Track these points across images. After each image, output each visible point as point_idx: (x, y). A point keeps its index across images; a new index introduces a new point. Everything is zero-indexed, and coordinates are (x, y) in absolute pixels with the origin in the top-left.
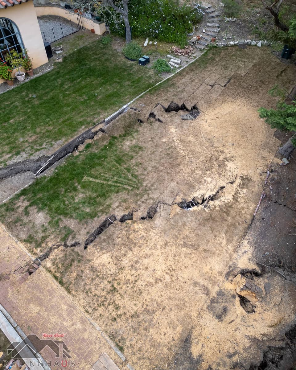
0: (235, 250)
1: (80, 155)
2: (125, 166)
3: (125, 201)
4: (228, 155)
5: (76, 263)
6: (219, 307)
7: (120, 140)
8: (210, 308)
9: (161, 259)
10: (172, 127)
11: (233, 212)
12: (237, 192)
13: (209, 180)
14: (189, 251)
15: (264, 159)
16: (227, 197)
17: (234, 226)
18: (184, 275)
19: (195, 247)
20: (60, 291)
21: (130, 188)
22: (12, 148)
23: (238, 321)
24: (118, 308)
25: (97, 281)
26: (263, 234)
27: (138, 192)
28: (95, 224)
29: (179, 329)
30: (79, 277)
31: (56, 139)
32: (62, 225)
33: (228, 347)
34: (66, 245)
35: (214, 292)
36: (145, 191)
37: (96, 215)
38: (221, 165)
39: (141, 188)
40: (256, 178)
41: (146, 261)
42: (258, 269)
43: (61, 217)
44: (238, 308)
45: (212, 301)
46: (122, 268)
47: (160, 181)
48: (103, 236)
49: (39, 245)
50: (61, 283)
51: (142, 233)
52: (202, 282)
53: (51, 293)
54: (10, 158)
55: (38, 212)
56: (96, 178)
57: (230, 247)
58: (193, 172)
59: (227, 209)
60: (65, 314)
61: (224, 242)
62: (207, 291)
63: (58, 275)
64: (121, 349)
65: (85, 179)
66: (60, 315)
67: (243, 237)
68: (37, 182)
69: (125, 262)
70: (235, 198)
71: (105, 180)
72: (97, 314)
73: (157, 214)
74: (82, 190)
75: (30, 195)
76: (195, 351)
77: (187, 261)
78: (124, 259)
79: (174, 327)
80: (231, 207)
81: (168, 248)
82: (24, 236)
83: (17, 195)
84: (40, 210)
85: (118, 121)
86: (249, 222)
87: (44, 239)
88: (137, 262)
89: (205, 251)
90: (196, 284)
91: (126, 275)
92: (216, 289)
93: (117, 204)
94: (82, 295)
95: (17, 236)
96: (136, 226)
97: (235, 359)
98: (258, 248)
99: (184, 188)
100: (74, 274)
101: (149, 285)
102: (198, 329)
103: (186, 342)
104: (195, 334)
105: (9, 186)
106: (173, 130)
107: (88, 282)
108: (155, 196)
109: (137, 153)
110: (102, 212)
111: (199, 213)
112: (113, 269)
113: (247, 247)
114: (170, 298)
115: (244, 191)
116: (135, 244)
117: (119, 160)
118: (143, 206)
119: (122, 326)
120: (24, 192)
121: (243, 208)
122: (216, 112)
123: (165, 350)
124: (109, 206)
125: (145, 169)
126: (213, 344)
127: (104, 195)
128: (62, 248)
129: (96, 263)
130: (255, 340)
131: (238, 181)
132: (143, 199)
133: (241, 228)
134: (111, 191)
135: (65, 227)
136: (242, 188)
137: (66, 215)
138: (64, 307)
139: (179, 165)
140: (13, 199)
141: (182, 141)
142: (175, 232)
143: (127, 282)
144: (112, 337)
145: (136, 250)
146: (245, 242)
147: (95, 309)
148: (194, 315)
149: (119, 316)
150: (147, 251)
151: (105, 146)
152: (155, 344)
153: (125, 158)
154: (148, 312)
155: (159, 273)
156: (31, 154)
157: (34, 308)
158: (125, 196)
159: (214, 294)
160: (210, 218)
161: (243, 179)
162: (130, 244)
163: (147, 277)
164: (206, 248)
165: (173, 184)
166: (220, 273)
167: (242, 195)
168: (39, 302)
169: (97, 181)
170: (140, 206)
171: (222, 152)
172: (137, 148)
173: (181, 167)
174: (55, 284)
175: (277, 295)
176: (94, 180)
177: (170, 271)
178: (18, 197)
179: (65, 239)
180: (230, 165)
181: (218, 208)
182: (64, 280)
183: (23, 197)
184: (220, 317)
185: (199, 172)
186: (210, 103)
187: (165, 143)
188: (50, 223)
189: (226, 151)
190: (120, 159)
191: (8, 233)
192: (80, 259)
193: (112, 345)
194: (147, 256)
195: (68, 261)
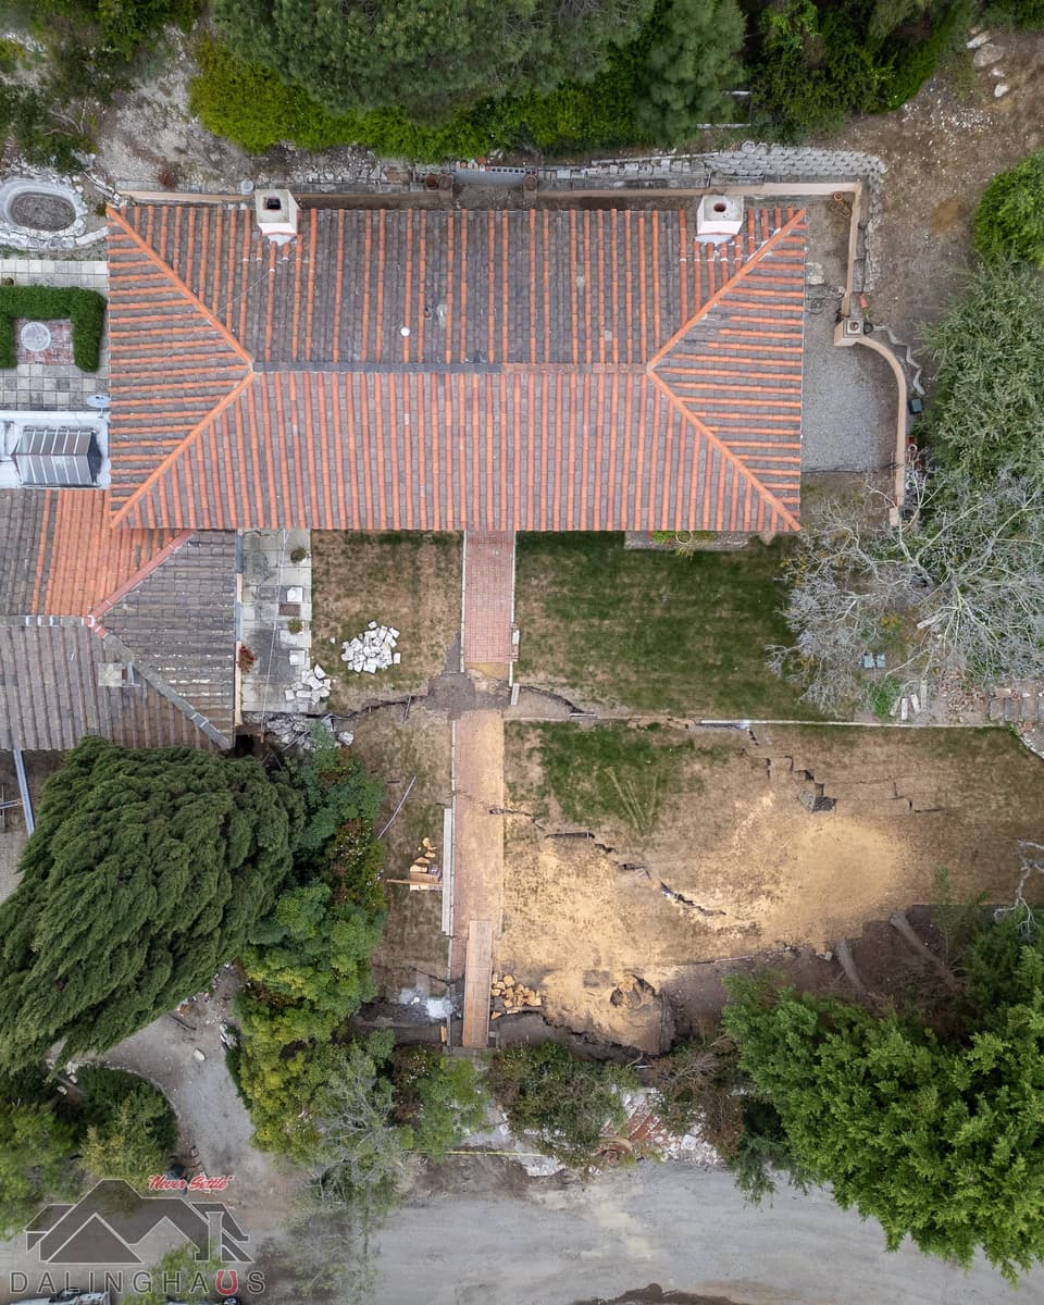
0: (658, 965)
1: (634, 731)
2: (660, 795)
3: (617, 833)
4: (778, 892)
5: (528, 841)
6: (593, 979)
7: (693, 754)
8: (587, 973)
9: (593, 908)
10: (772, 794)
11: (701, 938)
12: (729, 930)
13: (719, 895)
14: (621, 925)
15: (809, 933)
16: (715, 924)
17: (685, 948)
18: (595, 936)
19: (629, 928)
20: (499, 849)
21: (636, 826)
22: (574, 673)
23: (597, 999)
24: (525, 905)
25: (530, 872)
26: (699, 979)
27: (638, 837)
28: (572, 828)
29: (551, 960)
30: (521, 855)
31: (624, 701)
32: (546, 800)
33: (569, 1003)
34: (533, 821)
35: (603, 968)
36: (647, 844)
37: (580, 821)
38: (754, 895)
39: (645, 837)
40: (766, 940)
41: (579, 897)
42: (657, 992)
43: (553, 791)
44: (608, 993)
45: (594, 971)
46: (557, 883)
47: (672, 848)
48: (568, 842)
49: (514, 800)
50: (505, 844)
51: (601, 873)
52: (602, 954)
53: (493, 844)
54: (563, 685)
55: (539, 764)
56: (619, 780)
57: (657, 959)
58: (716, 872)
59: (700, 931)
60: (489, 870)
61: (658, 951)
62: (598, 962)
63: (508, 836)
64: (504, 930)
65: (610, 770)
66: (486, 867)
67: (678, 964)
68: (565, 726)
69: (564, 881)
70: (720, 932)
71: (624, 792)
72: (508, 893)
73: (632, 872)
74: (594, 781)
75: (548, 736)
76: (547, 980)
77: (609, 929)
78: (565, 877)
79: (549, 954)
80: (706, 933)
81: (607, 907)
82: (510, 779)
83: (538, 723)
84: (542, 764)
85: (715, 734)
86: (702, 959)
87: (523, 798)
88: (572, 890)
89: (633, 939)
90: (596, 951)
91: (552, 890)
92: (607, 969)
93: (608, 829)
94: (510, 870)
95: (505, 772)
96: (603, 863)
97: (564, 1013)
98: (680, 981)
99: (685, 878)
100: (519, 849)
101: (564, 916)
102: (564, 974)
103: (547, 971)
104: (558, 973)
105: (539, 705)
106: (767, 801)
107: (524, 865)
108: (648, 856)
109: (691, 791)
110: (588, 823)
111: (671, 908)
112: (549, 875)
113: (670, 973)
114: (567, 939)
115: (739, 936)
116: (586, 876)
117: (662, 782)
118: (627, 856)
119: (517, 919)
120: (545, 726)
121: (715, 945)
122: (850, 829)
123: (529, 960)
124: (599, 824)
125: (674, 819)
126: (562, 990)
127: (606, 808)
128: (529, 818)
129: (543, 857)
130: (590, 1020)
131: (747, 924)
132: (634, 850)
133: (687, 956)
134: (617, 812)
135: (546, 805)
136: (740, 932)
137: (557, 793)
138: (492, 865)
139: (713, 850)
140: (531, 724)
141: (756, 826)
142: (628, 900)
143: (550, 896)
144: (505, 917)
145: (581, 881)
146: (675, 968)
147: (510, 889)
148: (571, 965)
149: (521, 911)
150: (589, 890)
151: (671, 746)
152: (526, 949)
153: (670, 785)
154: (543, 929)
155: (577, 915)
156: (584, 700)
157: (473, 844)
158: (623, 830)
159: (601, 969)
160: (674, 923)
161: (754, 926)
162: (582, 871)
163: (567, 908)
164: (637, 938)
165: (680, 864)
166: (623, 964)
167: (732, 937)
168: (481, 843)
169: (617, 786)
170: (624, 852)
171: (777, 882)
172: (698, 784)
173: (712, 855)
174: (501, 841)
175: (642, 1020)
176: (614, 780)
177: (589, 923)
178: (536, 725)
179: (537, 816)
180: (763, 903)
181: (693, 922)
182: (509, 845)
183: (539, 731)
184: (586, 984)
185: (720, 879)
186: (858, 813)
187: (734, 808)
188: (539, 787)
189: (783, 886)
190: (665, 781)
191: (501, 761)
192: (533, 842)
193: (501, 921)
194: (584, 894)
195: (524, 834)
